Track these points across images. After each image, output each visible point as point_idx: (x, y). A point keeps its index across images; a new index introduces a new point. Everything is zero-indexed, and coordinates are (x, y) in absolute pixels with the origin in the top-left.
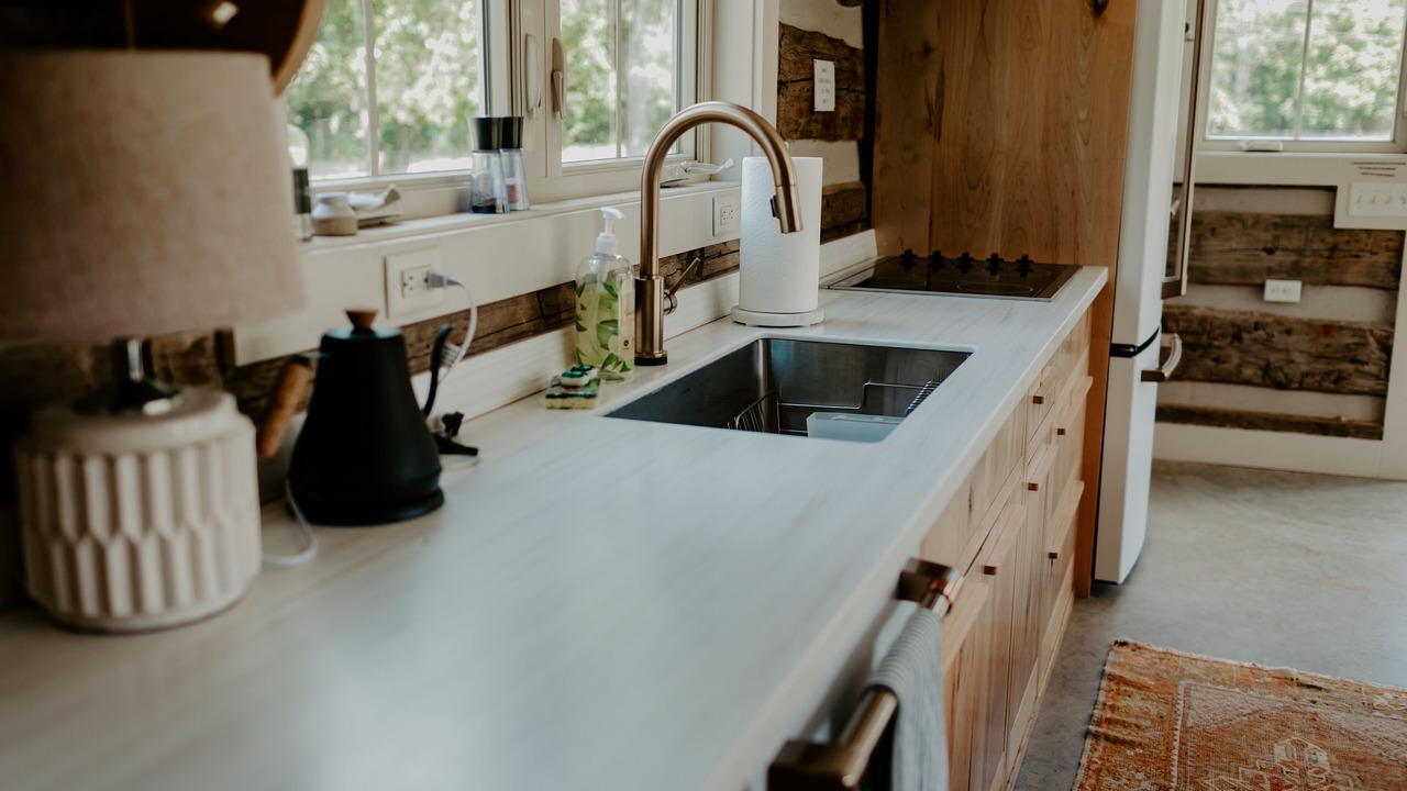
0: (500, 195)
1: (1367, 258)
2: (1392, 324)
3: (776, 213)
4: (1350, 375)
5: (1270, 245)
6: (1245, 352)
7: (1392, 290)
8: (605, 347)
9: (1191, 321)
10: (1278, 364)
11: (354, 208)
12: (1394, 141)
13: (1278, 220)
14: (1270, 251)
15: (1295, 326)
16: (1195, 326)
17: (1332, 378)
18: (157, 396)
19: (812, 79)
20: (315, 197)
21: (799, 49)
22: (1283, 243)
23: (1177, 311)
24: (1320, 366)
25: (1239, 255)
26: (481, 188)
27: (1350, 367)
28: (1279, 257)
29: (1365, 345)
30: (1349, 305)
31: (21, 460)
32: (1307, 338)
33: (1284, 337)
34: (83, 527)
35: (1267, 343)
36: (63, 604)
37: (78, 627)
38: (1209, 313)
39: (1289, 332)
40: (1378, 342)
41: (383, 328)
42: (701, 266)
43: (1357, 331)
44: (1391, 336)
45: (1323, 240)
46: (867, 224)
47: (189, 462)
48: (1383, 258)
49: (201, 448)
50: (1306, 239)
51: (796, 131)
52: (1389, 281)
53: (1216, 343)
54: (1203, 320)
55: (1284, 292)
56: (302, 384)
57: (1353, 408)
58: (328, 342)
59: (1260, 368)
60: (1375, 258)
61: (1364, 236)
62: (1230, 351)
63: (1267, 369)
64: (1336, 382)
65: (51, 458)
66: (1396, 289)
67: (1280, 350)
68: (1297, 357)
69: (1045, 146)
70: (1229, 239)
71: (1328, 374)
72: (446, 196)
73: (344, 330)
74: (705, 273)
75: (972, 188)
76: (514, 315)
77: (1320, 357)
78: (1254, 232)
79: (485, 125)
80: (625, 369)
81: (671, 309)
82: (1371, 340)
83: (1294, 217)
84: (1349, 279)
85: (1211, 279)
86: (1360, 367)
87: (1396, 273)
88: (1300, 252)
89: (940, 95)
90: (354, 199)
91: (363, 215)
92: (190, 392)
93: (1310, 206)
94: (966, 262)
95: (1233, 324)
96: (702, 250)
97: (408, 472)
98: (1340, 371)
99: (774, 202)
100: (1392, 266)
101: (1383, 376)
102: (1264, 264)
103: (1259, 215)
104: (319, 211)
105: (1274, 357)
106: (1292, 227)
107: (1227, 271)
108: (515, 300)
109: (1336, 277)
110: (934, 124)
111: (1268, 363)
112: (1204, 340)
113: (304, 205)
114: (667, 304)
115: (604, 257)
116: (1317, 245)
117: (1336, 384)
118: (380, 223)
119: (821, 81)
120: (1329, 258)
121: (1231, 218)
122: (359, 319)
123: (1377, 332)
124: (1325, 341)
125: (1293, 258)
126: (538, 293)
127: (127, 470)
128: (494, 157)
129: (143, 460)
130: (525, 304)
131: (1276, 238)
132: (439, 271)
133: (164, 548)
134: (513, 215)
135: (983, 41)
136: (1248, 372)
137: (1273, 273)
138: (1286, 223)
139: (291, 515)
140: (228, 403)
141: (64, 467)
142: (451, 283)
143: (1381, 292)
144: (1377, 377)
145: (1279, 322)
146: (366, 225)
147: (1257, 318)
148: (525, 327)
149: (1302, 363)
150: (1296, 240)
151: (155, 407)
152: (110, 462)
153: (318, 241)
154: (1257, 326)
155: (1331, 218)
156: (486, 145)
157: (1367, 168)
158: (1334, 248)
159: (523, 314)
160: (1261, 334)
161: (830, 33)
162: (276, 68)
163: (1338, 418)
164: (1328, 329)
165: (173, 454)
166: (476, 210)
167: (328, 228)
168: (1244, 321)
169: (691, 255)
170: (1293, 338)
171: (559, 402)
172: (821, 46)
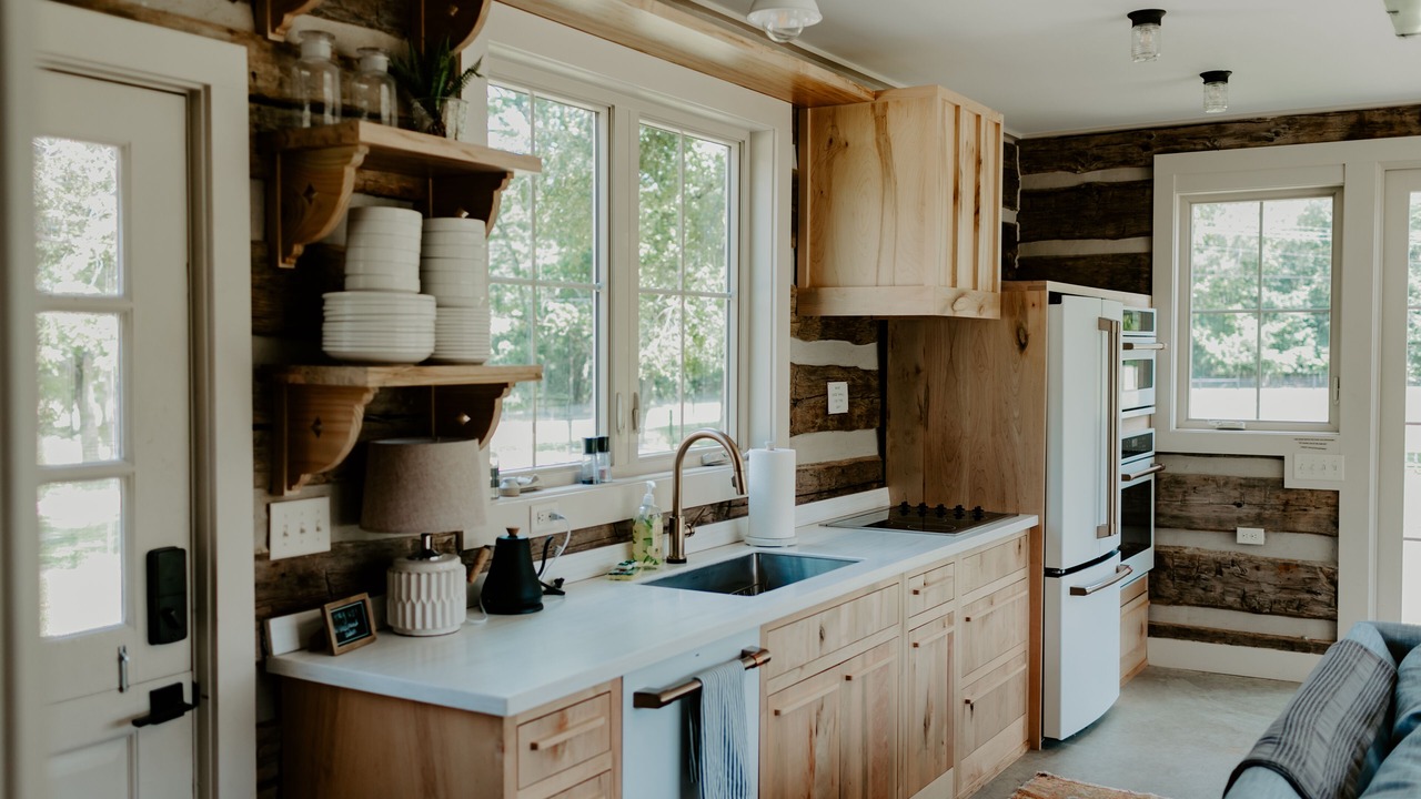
0: (596, 476)
1: (1313, 512)
2: (1337, 564)
3: (734, 485)
4: (1308, 603)
5: (1238, 501)
6: (1226, 583)
7: (1335, 536)
8: (645, 552)
9: (1183, 559)
10: (1252, 593)
11: (519, 484)
12: (1329, 422)
13: (1243, 482)
14: (1239, 505)
15: (1262, 563)
16: (1186, 562)
17: (1295, 605)
18: (435, 555)
19: (826, 394)
20: (501, 479)
21: (813, 378)
22: (1248, 499)
23: (1172, 550)
24: (1284, 596)
25: (1215, 507)
26: (586, 471)
27: (1307, 596)
28: (1245, 510)
29: (1317, 579)
30: (1302, 548)
31: (390, 575)
32: (1272, 573)
33: (1255, 571)
34: (409, 598)
35: (1242, 576)
36: (400, 626)
37: (404, 634)
38: (1197, 552)
39: (1258, 568)
40: (1327, 578)
41: (521, 536)
42: (728, 512)
43: (1310, 568)
44: (1336, 572)
45: (1278, 497)
46: (882, 484)
47: (444, 576)
48: (1324, 511)
49: (448, 572)
50: (1265, 497)
51: (813, 427)
52: (1331, 529)
53: (1203, 576)
54: (1192, 558)
55: (1251, 536)
56: (487, 555)
57: (1313, 630)
58: (499, 541)
59: (1238, 596)
60: (1318, 512)
61: (1309, 494)
62: (1214, 582)
63: (1244, 597)
64: (1298, 608)
65: (401, 573)
66: (1337, 536)
67: (1252, 582)
68: (1267, 589)
69: (993, 434)
70: (1207, 495)
71: (1291, 601)
72: (570, 475)
73: (505, 535)
74: (731, 515)
75: (949, 461)
76: (599, 534)
77: (1283, 588)
78: (1226, 490)
79: (589, 442)
80: (656, 563)
81: (690, 534)
82: (1321, 575)
83: (1254, 479)
84: (1300, 528)
85: (1196, 526)
86: (1315, 597)
87: (1336, 524)
88: (1261, 506)
89: (927, 399)
90: (520, 479)
91: (523, 487)
92: (446, 555)
93: (1266, 471)
94: (941, 510)
95: (1215, 562)
96: (730, 502)
97: (527, 594)
98: (1300, 600)
99: (733, 479)
100: (1332, 518)
101: (1333, 604)
102: (1235, 515)
103: (1228, 477)
104: (503, 485)
105: (1247, 588)
106: (1254, 487)
107: (1207, 520)
108: (600, 527)
109: (1291, 526)
110: (923, 419)
111: (1245, 593)
112: (1194, 573)
113: (495, 484)
114: (688, 531)
115: (647, 506)
116: (1273, 501)
117: (1298, 610)
118: (534, 490)
119: (835, 395)
120: (1284, 511)
121: (1207, 479)
122: (511, 531)
123: (1325, 569)
124: (1286, 575)
125: (1257, 511)
126: (614, 524)
127: (424, 578)
128: (593, 456)
129: (429, 575)
130: (606, 530)
131: (1242, 494)
132: (557, 512)
133: (434, 606)
134: (603, 485)
135: (952, 365)
136: (1230, 599)
137: (1241, 521)
138: (1249, 484)
139: (481, 611)
140: (458, 559)
141: (404, 576)
142: (561, 518)
143: (1327, 538)
144: (1329, 606)
145: (1250, 560)
146: (523, 491)
147: (1233, 556)
148: (605, 541)
149: (1270, 593)
150: (1257, 497)
151: (433, 559)
152: (419, 575)
153: (501, 498)
154: (1233, 563)
155: (1282, 481)
156: (589, 450)
157: (1304, 443)
158: (1287, 504)
159: (604, 534)
160: (1236, 569)
161: (842, 364)
162: (480, 442)
163: (1302, 638)
164: (1287, 566)
165: (439, 573)
166: (584, 482)
167: (507, 493)
168: (1223, 559)
169: (721, 505)
170: (1260, 573)
171: (614, 577)
172: (835, 373)
